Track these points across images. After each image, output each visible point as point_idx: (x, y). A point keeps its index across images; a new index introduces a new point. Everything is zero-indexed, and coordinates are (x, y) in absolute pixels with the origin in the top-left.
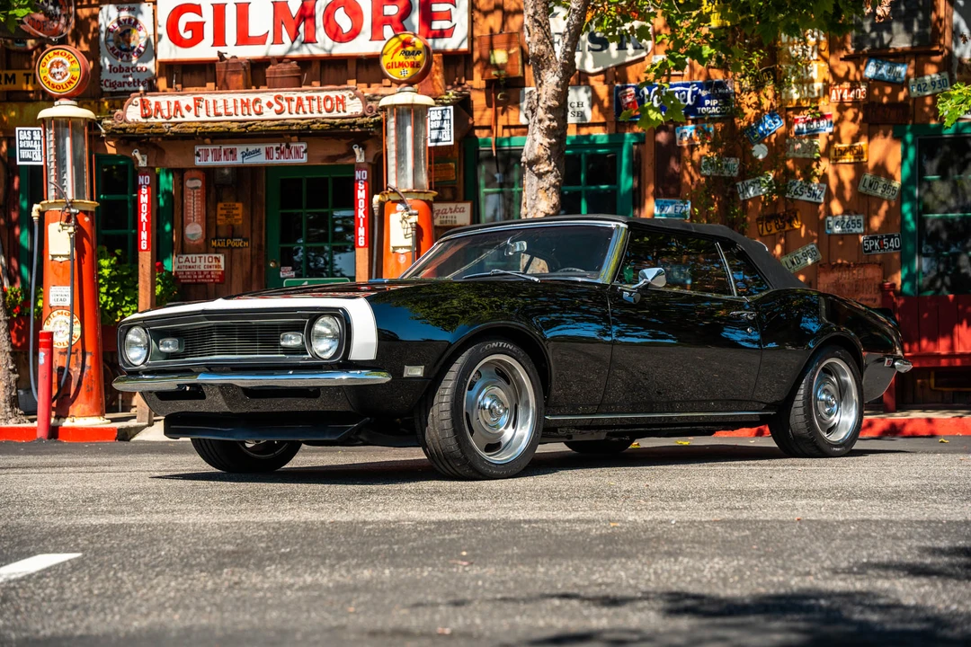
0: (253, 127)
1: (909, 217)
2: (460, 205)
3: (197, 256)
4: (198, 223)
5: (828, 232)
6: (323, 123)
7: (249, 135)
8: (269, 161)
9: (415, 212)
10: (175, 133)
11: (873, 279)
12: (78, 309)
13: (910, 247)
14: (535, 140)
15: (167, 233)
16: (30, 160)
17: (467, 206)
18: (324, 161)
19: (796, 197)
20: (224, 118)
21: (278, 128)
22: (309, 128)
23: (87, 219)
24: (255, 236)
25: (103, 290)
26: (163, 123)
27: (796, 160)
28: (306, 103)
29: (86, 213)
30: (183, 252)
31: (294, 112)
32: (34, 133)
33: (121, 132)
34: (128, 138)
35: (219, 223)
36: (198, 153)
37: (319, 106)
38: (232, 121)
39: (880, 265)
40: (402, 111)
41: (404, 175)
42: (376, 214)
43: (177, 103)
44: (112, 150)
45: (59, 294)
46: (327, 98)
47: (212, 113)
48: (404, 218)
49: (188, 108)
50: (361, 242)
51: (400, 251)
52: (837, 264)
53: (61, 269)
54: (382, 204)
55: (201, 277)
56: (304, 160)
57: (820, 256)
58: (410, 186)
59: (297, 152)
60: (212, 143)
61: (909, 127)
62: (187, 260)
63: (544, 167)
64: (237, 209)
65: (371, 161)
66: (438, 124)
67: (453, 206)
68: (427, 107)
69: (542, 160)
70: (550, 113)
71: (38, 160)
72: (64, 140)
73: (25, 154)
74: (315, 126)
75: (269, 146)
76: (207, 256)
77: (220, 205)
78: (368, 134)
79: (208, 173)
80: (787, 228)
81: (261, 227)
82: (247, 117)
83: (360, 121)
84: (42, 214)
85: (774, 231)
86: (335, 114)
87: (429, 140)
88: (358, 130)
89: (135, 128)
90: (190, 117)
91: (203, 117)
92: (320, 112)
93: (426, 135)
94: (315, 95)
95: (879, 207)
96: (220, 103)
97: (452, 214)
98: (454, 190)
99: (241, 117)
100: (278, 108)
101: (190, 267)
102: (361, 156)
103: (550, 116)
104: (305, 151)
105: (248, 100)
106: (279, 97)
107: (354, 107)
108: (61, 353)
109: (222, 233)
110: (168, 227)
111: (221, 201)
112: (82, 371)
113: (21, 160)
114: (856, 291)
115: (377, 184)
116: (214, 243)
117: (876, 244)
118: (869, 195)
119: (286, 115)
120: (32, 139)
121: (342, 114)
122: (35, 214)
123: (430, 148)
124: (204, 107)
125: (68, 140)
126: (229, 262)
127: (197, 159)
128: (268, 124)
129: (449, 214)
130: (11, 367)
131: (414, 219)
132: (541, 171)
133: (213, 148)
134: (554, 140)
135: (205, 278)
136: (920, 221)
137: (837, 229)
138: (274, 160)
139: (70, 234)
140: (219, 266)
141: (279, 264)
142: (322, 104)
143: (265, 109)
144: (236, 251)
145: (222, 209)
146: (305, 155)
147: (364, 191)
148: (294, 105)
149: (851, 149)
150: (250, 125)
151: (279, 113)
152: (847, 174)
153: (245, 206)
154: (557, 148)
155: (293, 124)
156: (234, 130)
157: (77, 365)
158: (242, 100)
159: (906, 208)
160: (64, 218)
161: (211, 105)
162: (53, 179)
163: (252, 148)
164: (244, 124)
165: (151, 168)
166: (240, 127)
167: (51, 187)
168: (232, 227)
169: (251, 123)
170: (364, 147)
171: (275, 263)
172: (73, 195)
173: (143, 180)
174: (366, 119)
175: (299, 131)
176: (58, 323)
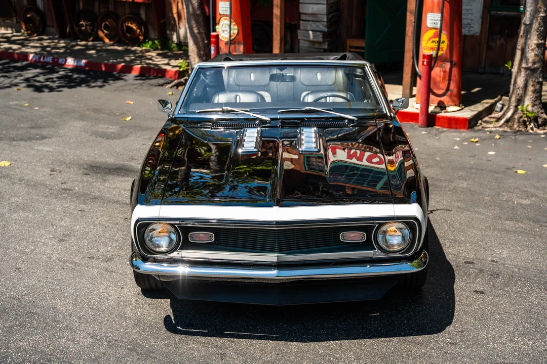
12: (234, 16)
45: (224, 6)
108: (225, 44)
157: (235, 51)
176: (224, 25)
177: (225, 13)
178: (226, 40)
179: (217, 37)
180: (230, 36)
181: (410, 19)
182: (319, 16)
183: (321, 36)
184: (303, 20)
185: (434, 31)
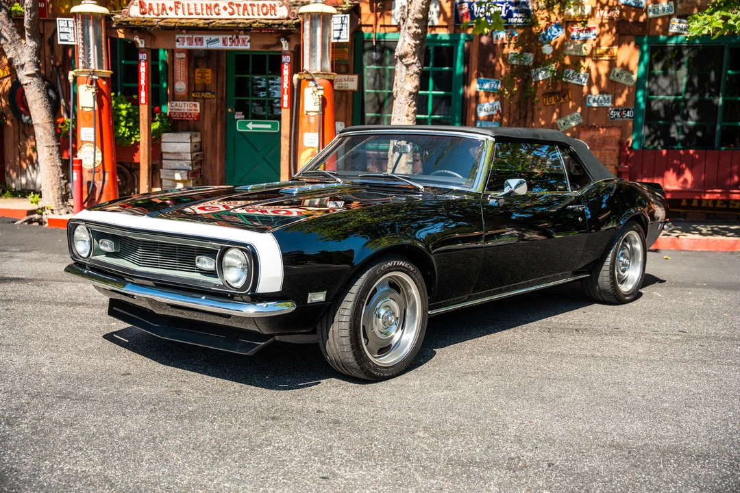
0: (214, 24)
1: (641, 100)
2: (351, 77)
3: (183, 102)
4: (183, 81)
5: (588, 104)
6: (261, 23)
7: (210, 29)
8: (225, 47)
9: (322, 88)
10: (162, 26)
11: (614, 137)
12: (100, 142)
13: (640, 120)
14: (405, 41)
15: (164, 89)
16: (67, 41)
17: (356, 77)
18: (261, 48)
19: (569, 81)
20: (194, 16)
21: (230, 25)
22: (251, 26)
23: (104, 83)
24: (219, 92)
25: (123, 124)
26: (154, 18)
27: (571, 57)
28: (249, 8)
29: (104, 78)
30: (174, 100)
31: (241, 14)
32: (69, 22)
33: (126, 24)
34: (131, 28)
35: (196, 82)
36: (178, 39)
37: (258, 11)
38: (200, 19)
39: (620, 128)
40: (313, 17)
41: (315, 61)
42: (295, 87)
43: (163, 5)
44: (121, 36)
45: (87, 133)
46: (264, 5)
47: (186, 13)
48: (314, 92)
49: (171, 9)
50: (285, 104)
51: (310, 114)
52: (592, 126)
53: (88, 117)
54: (299, 81)
55: (185, 116)
56: (248, 47)
57: (581, 121)
58: (319, 70)
59: (244, 41)
60: (187, 33)
61: (645, 39)
62: (176, 105)
63: (410, 60)
64: (208, 73)
65: (293, 49)
66: (339, 27)
67: (346, 77)
68: (332, 14)
69: (409, 55)
70: (416, 22)
71: (71, 41)
72: (88, 28)
73: (63, 36)
74: (255, 25)
75: (225, 36)
76: (189, 103)
77: (197, 70)
78: (291, 31)
80: (562, 101)
81: (223, 86)
82: (210, 17)
83: (286, 22)
84: (75, 78)
85: (553, 102)
86: (269, 16)
87: (332, 38)
88: (284, 28)
89: (135, 22)
90: (172, 15)
91: (181, 15)
92: (259, 15)
93: (330, 34)
94: (256, 3)
95: (623, 92)
96: (192, 6)
97: (346, 83)
98: (347, 66)
99: (206, 16)
100: (231, 11)
101: (178, 110)
102: (286, 46)
103: (416, 25)
104: (249, 41)
105: (210, 4)
106: (231, 3)
107: (282, 12)
108: (89, 172)
109: (198, 89)
110: (165, 85)
111: (198, 68)
112: (103, 184)
113: (61, 40)
114: (603, 144)
115: (296, 67)
116: (193, 95)
117: (618, 114)
118: (616, 82)
119: (236, 16)
120: (68, 26)
121: (274, 17)
122: (70, 78)
123: (333, 43)
124: (181, 8)
125: (91, 28)
126: (203, 108)
127: (177, 43)
128: (224, 22)
129: (343, 82)
130: (62, 176)
131: (321, 93)
132: (408, 63)
133: (188, 36)
134: (418, 42)
135: (188, 117)
136: (648, 102)
137: (595, 105)
138: (228, 46)
139: (93, 93)
140: (196, 110)
141: (234, 110)
142: (260, 9)
143: (222, 11)
144: (207, 101)
145: (198, 73)
146: (249, 44)
147: (288, 70)
148: (241, 9)
149: (607, 52)
150: (212, 23)
151: (231, 14)
152: (603, 69)
153: (213, 71)
154: (420, 47)
155: (240, 23)
156: (201, 25)
157: (99, 180)
158: (207, 5)
159: (640, 93)
160: (89, 82)
161: (186, 7)
162: (81, 55)
163: (213, 37)
164: (208, 21)
165: (148, 49)
166: (204, 24)
167: (80, 61)
168: (205, 85)
169: (212, 21)
170: (288, 40)
171: (232, 109)
172: (95, 66)
173: (142, 56)
174: (290, 21)
175: (244, 27)
176: (87, 152)
177: (88, 139)
178: (90, 168)
179: (80, 161)
180: (95, 163)
181: (285, 143)
182: (183, 154)
183: (186, 174)
184: (165, 159)
185: (311, 150)
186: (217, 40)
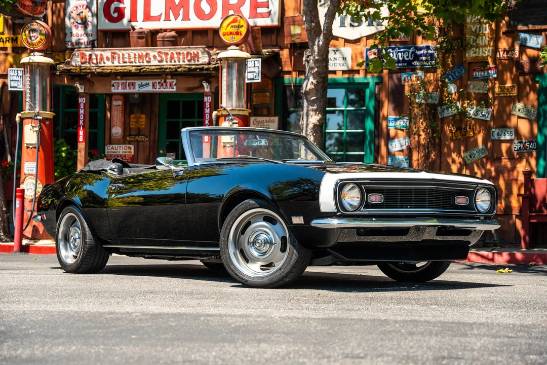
0: (144, 69)
2: (272, 118)
3: (119, 145)
4: (119, 126)
5: (493, 138)
6: (185, 68)
7: (141, 74)
8: (154, 90)
9: (236, 122)
10: (99, 73)
13: (543, 151)
16: (16, 87)
17: (276, 119)
18: (185, 91)
19: (473, 116)
20: (128, 64)
21: (158, 70)
22: (176, 71)
23: (47, 123)
24: (152, 135)
26: (93, 67)
28: (176, 56)
29: (47, 119)
30: (111, 143)
31: (169, 61)
32: (19, 72)
33: (69, 72)
34: (72, 75)
35: (131, 126)
36: (113, 84)
37: (183, 58)
38: (133, 66)
40: (231, 62)
42: (214, 123)
43: (101, 55)
46: (188, 53)
47: (121, 62)
49: (108, 58)
50: (206, 139)
51: (226, 145)
52: (497, 158)
53: (31, 152)
54: (218, 117)
55: (120, 158)
56: (174, 89)
57: (487, 153)
58: (234, 107)
59: (171, 85)
60: (122, 79)
62: (112, 148)
64: (142, 118)
65: (213, 91)
66: (252, 70)
67: (268, 118)
69: (313, 92)
71: (20, 88)
72: (35, 76)
73: (13, 84)
74: (180, 70)
75: (154, 81)
76: (124, 146)
77: (132, 116)
78: (211, 75)
79: (125, 97)
80: (467, 135)
81: (155, 130)
82: (142, 64)
83: (206, 67)
84: (22, 119)
85: (459, 137)
86: (192, 62)
88: (205, 72)
89: (76, 69)
90: (109, 63)
91: (116, 63)
92: (184, 61)
93: (245, 76)
94: (181, 51)
96: (126, 56)
97: (268, 124)
98: (269, 109)
99: (138, 64)
100: (159, 59)
101: (114, 152)
102: (207, 88)
103: (317, 65)
104: (175, 85)
105: (142, 54)
106: (160, 52)
107: (204, 59)
108: (29, 201)
109: (133, 133)
111: (133, 114)
113: (11, 87)
114: (508, 175)
115: (216, 105)
116: (128, 138)
117: (522, 146)
118: (518, 117)
119: (164, 63)
120: (18, 75)
121: (197, 63)
122: (17, 119)
124: (117, 57)
125: (38, 76)
126: (137, 150)
127: (113, 88)
128: (153, 68)
129: (265, 124)
131: (236, 126)
132: (312, 98)
133: (122, 82)
138: (157, 89)
139: (36, 131)
140: (130, 152)
141: (165, 151)
142: (185, 56)
143: (152, 59)
144: (141, 143)
145: (133, 118)
147: (208, 109)
148: (169, 57)
150: (142, 69)
151: (160, 61)
153: (146, 117)
155: (167, 69)
156: (133, 71)
158: (139, 54)
161: (121, 56)
162: (28, 99)
163: (144, 82)
164: (139, 68)
165: (86, 93)
166: (136, 70)
167: (27, 104)
168: (139, 129)
169: (143, 67)
170: (209, 83)
171: (163, 150)
172: (40, 109)
173: (82, 101)
174: (210, 66)
175: (171, 72)
176: (29, 184)
177: (31, 172)
180: (36, 194)
186: (148, 84)
